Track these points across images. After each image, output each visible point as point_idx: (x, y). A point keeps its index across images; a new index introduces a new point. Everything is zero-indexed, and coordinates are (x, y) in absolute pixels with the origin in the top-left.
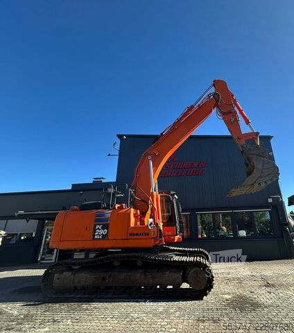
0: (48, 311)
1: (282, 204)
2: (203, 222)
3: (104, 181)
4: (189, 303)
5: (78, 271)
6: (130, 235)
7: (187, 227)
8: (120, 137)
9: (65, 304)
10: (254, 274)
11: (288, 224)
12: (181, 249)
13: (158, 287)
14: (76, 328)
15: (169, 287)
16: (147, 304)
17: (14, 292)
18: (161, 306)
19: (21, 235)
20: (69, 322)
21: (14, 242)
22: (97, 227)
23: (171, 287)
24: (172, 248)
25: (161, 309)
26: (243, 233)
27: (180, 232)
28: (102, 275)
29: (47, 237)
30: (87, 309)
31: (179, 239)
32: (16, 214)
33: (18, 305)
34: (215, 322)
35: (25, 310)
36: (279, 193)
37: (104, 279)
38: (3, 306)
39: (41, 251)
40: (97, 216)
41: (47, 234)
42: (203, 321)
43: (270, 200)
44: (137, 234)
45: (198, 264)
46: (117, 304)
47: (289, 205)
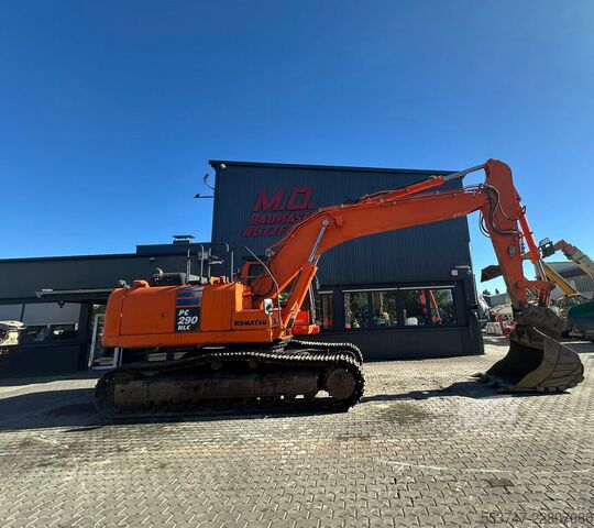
0: (109, 437)
1: (471, 278)
2: (354, 307)
3: (192, 241)
4: (328, 417)
5: (154, 379)
6: (236, 324)
7: (329, 313)
8: (215, 164)
9: (137, 426)
10: (424, 375)
11: (477, 307)
12: (318, 344)
13: (282, 397)
14: (155, 457)
15: (298, 397)
16: (265, 420)
17: (50, 413)
18: (286, 423)
19: (54, 328)
20: (144, 450)
21: (42, 339)
22: (181, 312)
23: (302, 397)
24: (304, 343)
25: (285, 427)
26: (413, 321)
27: (316, 319)
28: (194, 383)
29: (99, 331)
30: (172, 432)
31: (315, 329)
32: (39, 294)
33: (57, 431)
34: (362, 439)
35: (70, 438)
36: (469, 262)
37: (196, 389)
38: (33, 433)
39: (92, 352)
40: (180, 295)
41: (99, 325)
42: (346, 439)
43: (455, 273)
44: (247, 323)
45: (343, 364)
46: (219, 422)
47: (482, 280)
